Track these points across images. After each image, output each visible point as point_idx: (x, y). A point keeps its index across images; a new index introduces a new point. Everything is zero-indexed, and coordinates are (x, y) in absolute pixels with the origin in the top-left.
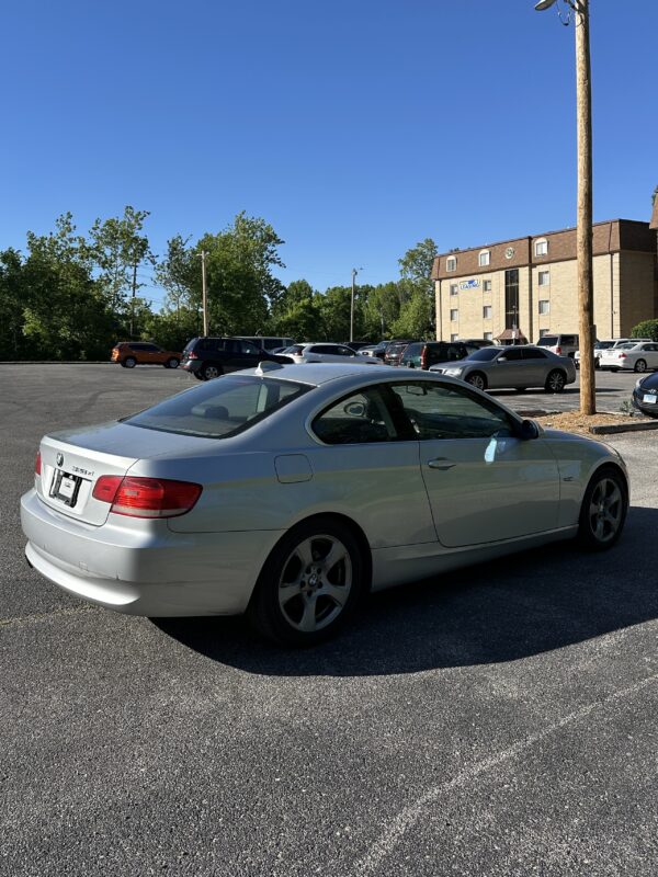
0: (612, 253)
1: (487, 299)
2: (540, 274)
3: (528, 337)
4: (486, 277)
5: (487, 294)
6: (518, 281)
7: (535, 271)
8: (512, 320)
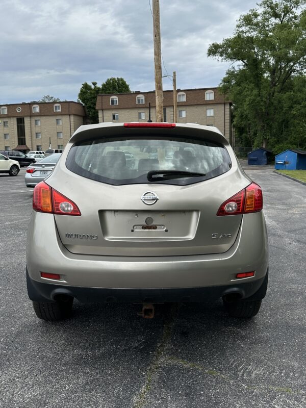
0: (70, 115)
1: (6, 131)
2: (36, 121)
3: (30, 149)
4: (5, 120)
5: (5, 128)
6: (24, 123)
7: (33, 119)
8: (22, 141)
